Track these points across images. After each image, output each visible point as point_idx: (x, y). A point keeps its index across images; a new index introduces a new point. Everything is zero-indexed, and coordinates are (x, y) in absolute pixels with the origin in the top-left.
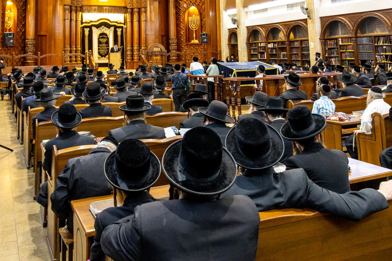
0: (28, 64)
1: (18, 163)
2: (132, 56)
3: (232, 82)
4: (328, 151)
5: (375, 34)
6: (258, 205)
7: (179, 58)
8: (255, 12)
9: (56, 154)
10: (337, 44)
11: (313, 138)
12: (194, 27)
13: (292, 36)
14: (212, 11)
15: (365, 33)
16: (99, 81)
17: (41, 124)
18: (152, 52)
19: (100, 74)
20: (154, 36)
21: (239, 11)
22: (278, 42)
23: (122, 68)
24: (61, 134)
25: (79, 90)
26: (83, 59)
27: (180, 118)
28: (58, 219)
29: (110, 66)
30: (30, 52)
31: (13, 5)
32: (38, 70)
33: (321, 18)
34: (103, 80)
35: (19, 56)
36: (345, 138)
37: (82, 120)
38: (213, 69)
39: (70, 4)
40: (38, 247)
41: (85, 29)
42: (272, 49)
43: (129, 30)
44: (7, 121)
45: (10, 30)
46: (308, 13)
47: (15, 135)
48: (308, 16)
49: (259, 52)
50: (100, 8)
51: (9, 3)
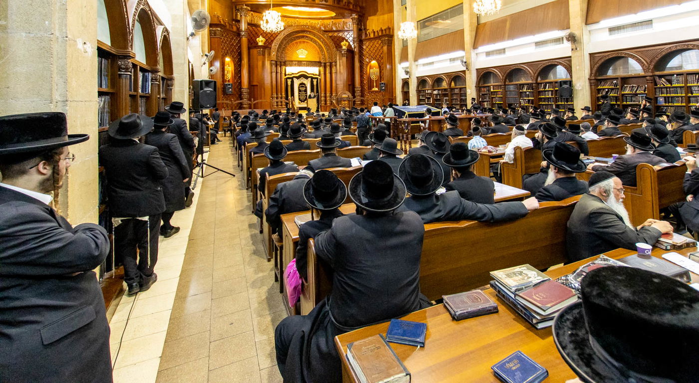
0: (244, 108)
1: (239, 185)
2: (326, 101)
3: (405, 122)
4: (479, 178)
5: (521, 82)
6: (423, 219)
7: (362, 103)
8: (424, 65)
9: (268, 179)
10: (489, 90)
11: (469, 167)
12: (374, 77)
13: (453, 84)
14: (389, 64)
15: (512, 81)
16: (300, 121)
17: (256, 155)
18: (341, 98)
19: (300, 116)
20: (342, 85)
21: (411, 65)
22: (442, 89)
23: (318, 111)
24: (271, 164)
25: (284, 130)
26: (287, 104)
27: (363, 151)
28: (271, 228)
29: (308, 109)
30: (245, 98)
31: (231, 61)
32: (252, 113)
33: (477, 69)
34: (303, 120)
35: (237, 102)
36: (493, 166)
37: (288, 153)
38: (390, 112)
39: (275, 60)
40: (256, 248)
41: (288, 80)
42: (437, 95)
43: (323, 80)
44: (230, 153)
45: (229, 81)
46: (467, 66)
47: (236, 163)
48: (467, 68)
49: (426, 98)
50: (300, 63)
51: (228, 60)
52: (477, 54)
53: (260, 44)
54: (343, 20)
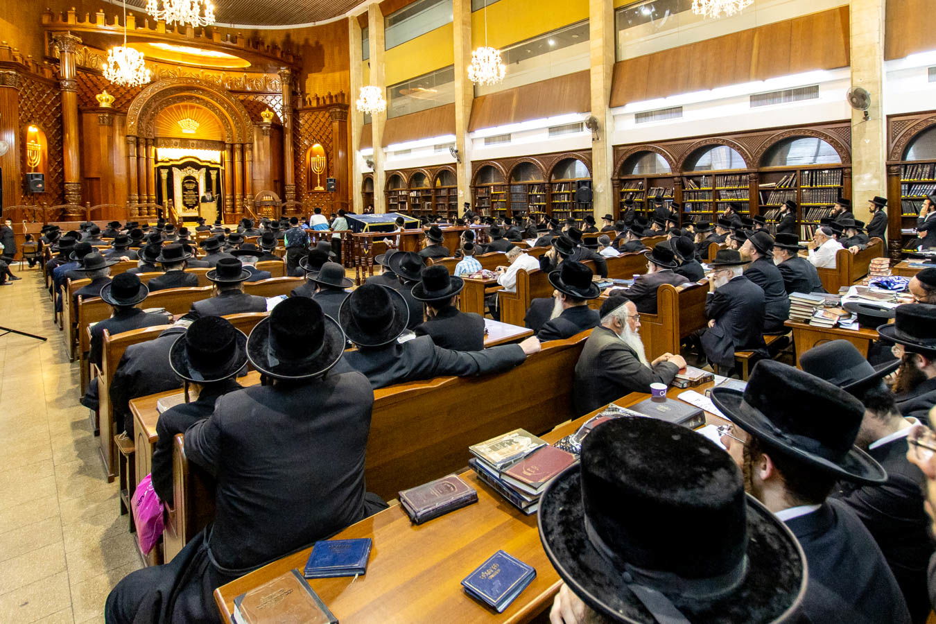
0: (71, 219)
1: (55, 355)
2: (233, 206)
3: (363, 238)
5: (530, 181)
7: (298, 209)
8: (396, 153)
9: (108, 341)
10: (488, 192)
11: (449, 300)
12: (317, 170)
13: (438, 182)
14: (343, 151)
15: (519, 180)
16: (183, 240)
17: (86, 301)
18: (261, 202)
19: (184, 232)
20: (263, 182)
21: (376, 152)
22: (423, 190)
23: (218, 223)
24: (116, 314)
25: (151, 255)
26: (159, 212)
28: (115, 424)
30: (73, 201)
31: (39, 132)
32: (86, 227)
33: (472, 162)
34: (189, 239)
35: (54, 207)
36: (488, 298)
37: (150, 294)
38: (341, 223)
39: (136, 134)
40: (86, 463)
41: (162, 170)
42: (415, 198)
43: (228, 173)
44: (37, 298)
45: (36, 169)
46: (458, 156)
47: (51, 317)
48: (458, 160)
49: (399, 202)
50: (184, 142)
51: (33, 130)
52: (472, 140)
53: (104, 105)
54: (265, 75)
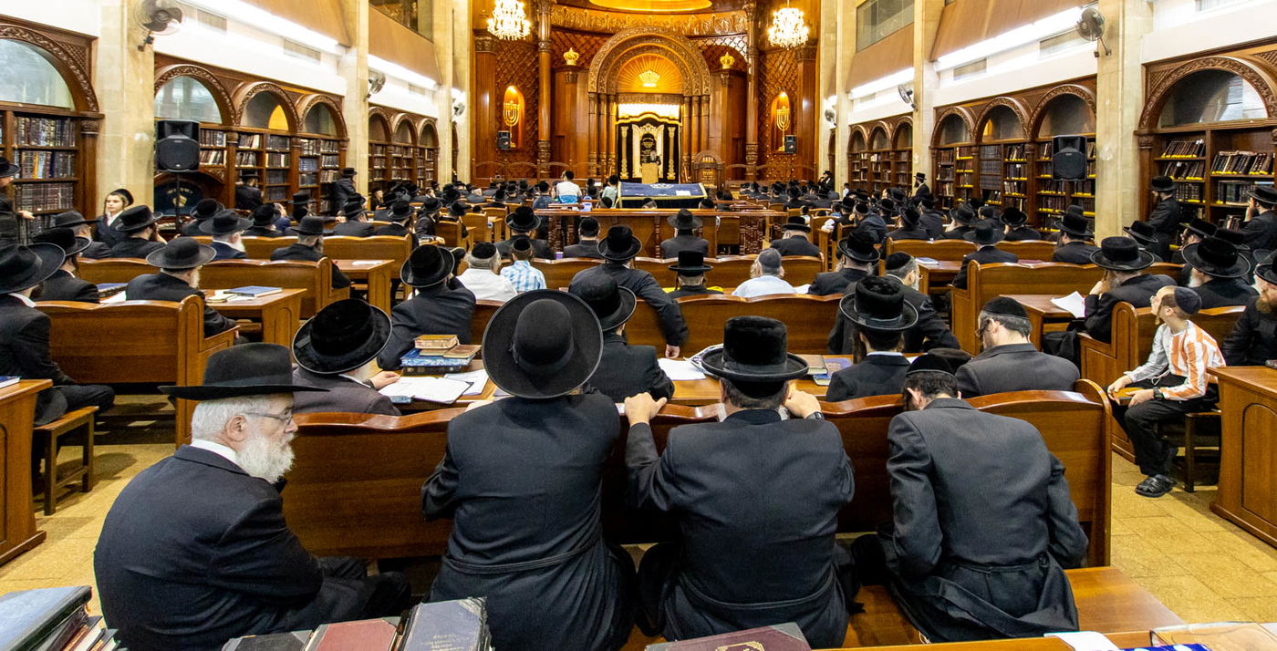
10: (953, 157)
12: (781, 125)
13: (901, 141)
14: (807, 98)
21: (839, 101)
22: (883, 152)
30: (543, 159)
31: (517, 93)
33: (936, 109)
39: (597, 91)
41: (622, 128)
43: (686, 129)
45: (514, 128)
46: (913, 101)
48: (914, 106)
49: (862, 170)
51: (512, 90)
53: (570, 63)
54: (732, 13)
